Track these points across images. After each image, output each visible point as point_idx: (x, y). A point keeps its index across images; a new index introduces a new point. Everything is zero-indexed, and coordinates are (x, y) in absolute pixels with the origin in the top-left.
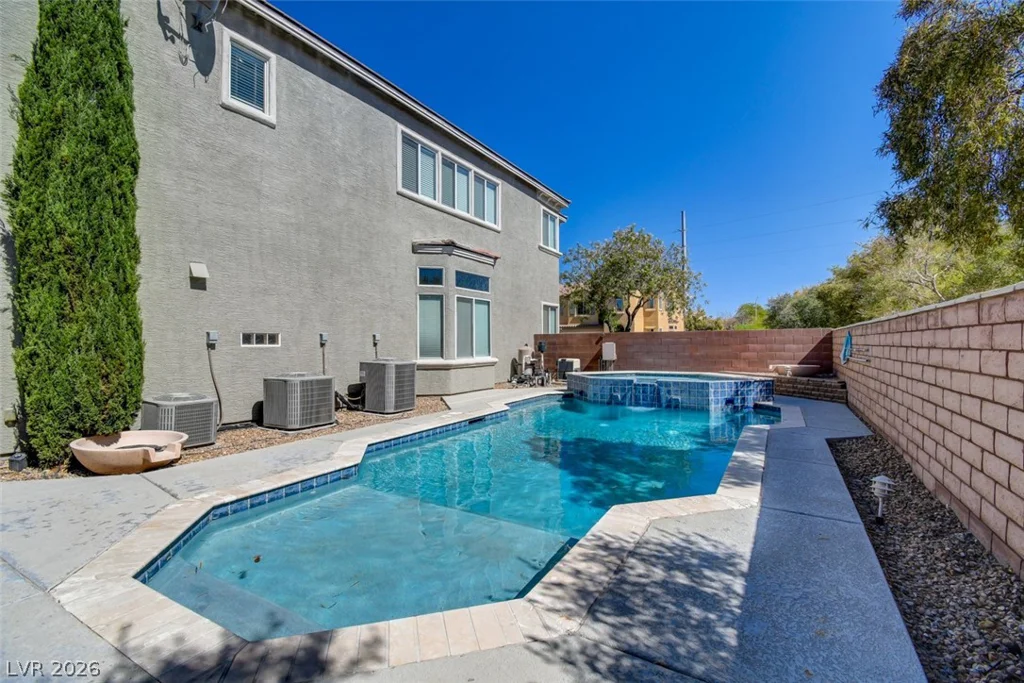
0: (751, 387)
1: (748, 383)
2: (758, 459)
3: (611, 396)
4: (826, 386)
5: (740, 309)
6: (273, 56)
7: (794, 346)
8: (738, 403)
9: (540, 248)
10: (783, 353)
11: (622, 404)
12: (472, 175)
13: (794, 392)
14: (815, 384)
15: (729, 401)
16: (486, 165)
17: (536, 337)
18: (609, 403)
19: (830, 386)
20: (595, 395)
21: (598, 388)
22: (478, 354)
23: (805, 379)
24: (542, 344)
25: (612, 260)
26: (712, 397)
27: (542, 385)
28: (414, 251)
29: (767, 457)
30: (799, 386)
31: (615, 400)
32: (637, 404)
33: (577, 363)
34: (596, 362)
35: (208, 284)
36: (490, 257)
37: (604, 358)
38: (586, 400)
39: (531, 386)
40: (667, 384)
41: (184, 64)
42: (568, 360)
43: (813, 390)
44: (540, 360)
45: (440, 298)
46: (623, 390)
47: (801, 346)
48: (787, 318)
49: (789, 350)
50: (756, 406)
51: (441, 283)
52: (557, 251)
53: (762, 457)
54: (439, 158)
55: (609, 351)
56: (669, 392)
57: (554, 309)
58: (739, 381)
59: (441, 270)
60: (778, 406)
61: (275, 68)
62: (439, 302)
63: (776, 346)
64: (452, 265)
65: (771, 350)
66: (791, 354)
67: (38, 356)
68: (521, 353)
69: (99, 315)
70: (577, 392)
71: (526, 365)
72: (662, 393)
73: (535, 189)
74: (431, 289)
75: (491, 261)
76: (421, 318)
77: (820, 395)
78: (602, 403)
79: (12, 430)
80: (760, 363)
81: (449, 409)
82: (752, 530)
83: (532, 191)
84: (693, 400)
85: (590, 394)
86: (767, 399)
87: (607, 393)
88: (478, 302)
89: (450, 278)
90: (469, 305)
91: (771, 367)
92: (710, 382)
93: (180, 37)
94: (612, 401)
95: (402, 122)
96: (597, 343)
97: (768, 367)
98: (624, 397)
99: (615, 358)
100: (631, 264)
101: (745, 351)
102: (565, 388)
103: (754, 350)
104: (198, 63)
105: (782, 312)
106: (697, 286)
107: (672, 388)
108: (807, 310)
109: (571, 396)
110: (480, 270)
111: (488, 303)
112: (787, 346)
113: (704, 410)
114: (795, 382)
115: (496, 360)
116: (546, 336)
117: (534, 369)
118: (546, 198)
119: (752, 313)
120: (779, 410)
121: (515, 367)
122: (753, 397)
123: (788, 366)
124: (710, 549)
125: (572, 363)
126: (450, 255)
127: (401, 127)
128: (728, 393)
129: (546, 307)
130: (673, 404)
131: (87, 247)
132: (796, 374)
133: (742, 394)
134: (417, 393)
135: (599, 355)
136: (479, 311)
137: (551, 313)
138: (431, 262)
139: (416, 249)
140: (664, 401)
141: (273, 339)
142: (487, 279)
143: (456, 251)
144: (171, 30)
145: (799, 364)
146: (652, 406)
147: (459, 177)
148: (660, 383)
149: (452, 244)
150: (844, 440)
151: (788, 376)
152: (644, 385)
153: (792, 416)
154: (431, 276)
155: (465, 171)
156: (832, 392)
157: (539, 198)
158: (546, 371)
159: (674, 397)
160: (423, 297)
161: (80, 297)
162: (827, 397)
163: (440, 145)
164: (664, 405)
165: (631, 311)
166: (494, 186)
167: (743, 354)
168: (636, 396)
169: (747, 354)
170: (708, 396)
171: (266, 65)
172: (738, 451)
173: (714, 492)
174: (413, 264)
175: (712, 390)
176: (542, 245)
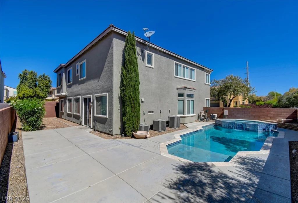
0: (271, 126)
1: (270, 125)
2: (270, 145)
3: (229, 126)
4: (293, 126)
5: (269, 94)
6: (153, 54)
7: (285, 113)
8: (267, 130)
9: (205, 84)
10: (281, 115)
11: (232, 128)
12: (189, 69)
13: (284, 127)
14: (290, 125)
15: (264, 129)
16: (192, 66)
17: (204, 108)
18: (228, 128)
19: (295, 126)
20: (224, 125)
21: (225, 124)
22: (191, 113)
23: (287, 124)
24: (206, 110)
25: (226, 85)
26: (258, 128)
27: (207, 121)
28: (177, 90)
29: (273, 145)
30: (286, 126)
31: (230, 127)
32: (237, 129)
33: (216, 115)
34: (222, 116)
35: (144, 102)
36: (194, 89)
37: (225, 114)
38: (222, 127)
39: (204, 121)
40: (245, 124)
41: (140, 60)
42: (214, 114)
43: (290, 127)
44: (206, 114)
45: (183, 100)
46: (232, 125)
47: (287, 113)
48: (284, 102)
49: (283, 115)
50: (272, 131)
51: (183, 97)
52: (209, 84)
53: (271, 145)
54: (182, 66)
55: (226, 112)
56: (246, 126)
57: (208, 100)
58: (267, 124)
59: (183, 94)
60: (278, 131)
61: (154, 55)
62: (182, 101)
63: (279, 113)
64: (186, 93)
65: (278, 114)
66: (284, 116)
67: (128, 118)
68: (201, 113)
69: (137, 111)
70: (218, 124)
71: (202, 116)
72: (244, 126)
73: (204, 69)
74: (181, 98)
75: (194, 90)
76: (178, 105)
77: (291, 128)
78: (226, 128)
79: (120, 130)
80: (274, 118)
81: (188, 128)
82: (267, 157)
83: (203, 69)
84: (254, 128)
85: (223, 126)
86: (275, 129)
87: (228, 125)
88: (191, 101)
89: (185, 95)
90: (189, 101)
91: (277, 119)
92: (258, 124)
93: (140, 55)
94: (229, 127)
95: (175, 60)
96: (222, 110)
97: (276, 119)
98: (233, 127)
99: (228, 114)
100: (231, 86)
101: (269, 114)
102: (215, 122)
103: (272, 114)
104: (142, 59)
105: (283, 100)
106: (253, 92)
107: (247, 125)
108: (291, 100)
109: (217, 125)
110: (191, 93)
111: (193, 101)
112: (283, 113)
113: (256, 131)
114: (284, 124)
115: (195, 115)
116: (206, 108)
117: (204, 117)
118: (207, 70)
119: (273, 95)
120: (278, 132)
121: (199, 116)
122: (271, 128)
123: (282, 119)
124: (260, 159)
125: (215, 115)
126: (185, 90)
127: (175, 62)
128: (264, 127)
129: (206, 100)
130: (247, 129)
131: (135, 100)
132: (285, 122)
133: (268, 128)
134: (180, 123)
135: (223, 113)
136: (191, 103)
137: (208, 101)
138: (181, 92)
139: (177, 89)
140: (244, 128)
141: (153, 112)
142: (193, 94)
143: (187, 89)
144: (139, 54)
145: (287, 119)
146: (241, 129)
147: (186, 70)
148: (243, 124)
149: (186, 88)
150: (294, 142)
151: (282, 122)
152: (238, 124)
153: (281, 135)
154: (181, 95)
155: (187, 68)
156: (295, 128)
157: (205, 71)
158: (208, 118)
159: (247, 128)
160: (179, 100)
161: (134, 108)
162: (294, 129)
163: (182, 63)
164: (244, 129)
165: (231, 99)
166: (194, 70)
167: (269, 115)
168: (236, 127)
169: (270, 115)
170: (257, 128)
171: (152, 56)
172: (265, 143)
173: (259, 151)
174: (177, 93)
175: (258, 126)
176: (206, 83)
